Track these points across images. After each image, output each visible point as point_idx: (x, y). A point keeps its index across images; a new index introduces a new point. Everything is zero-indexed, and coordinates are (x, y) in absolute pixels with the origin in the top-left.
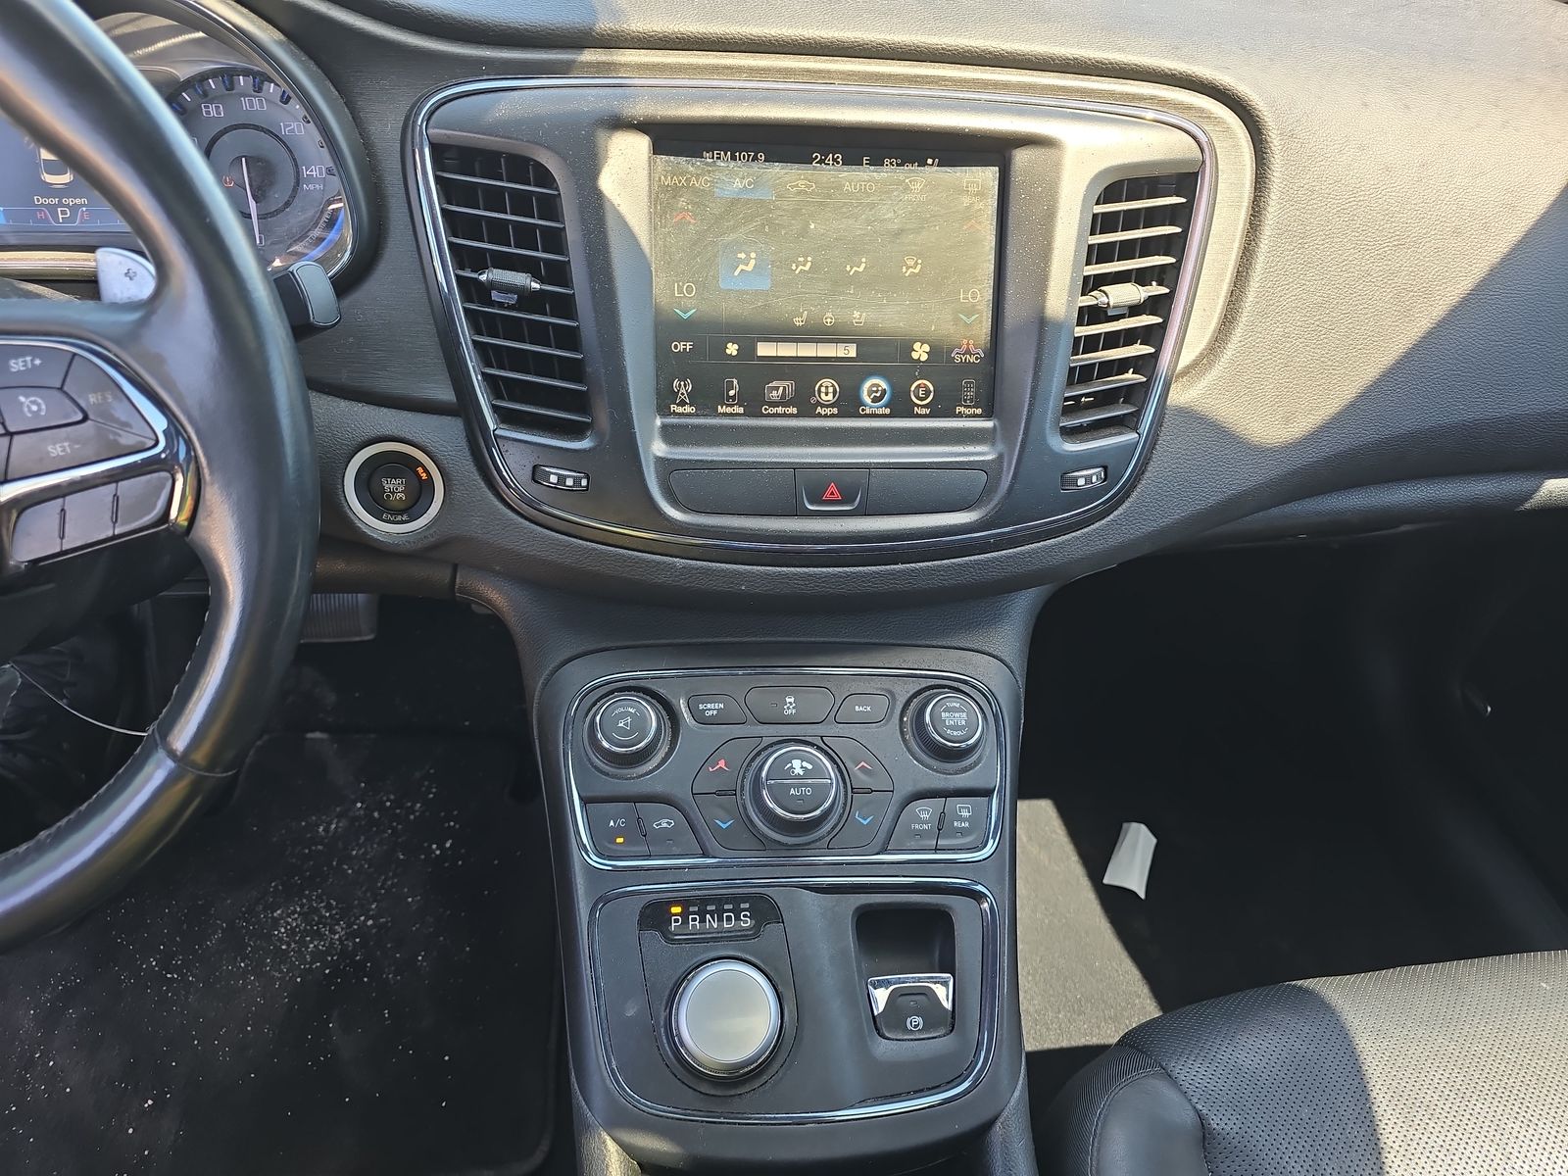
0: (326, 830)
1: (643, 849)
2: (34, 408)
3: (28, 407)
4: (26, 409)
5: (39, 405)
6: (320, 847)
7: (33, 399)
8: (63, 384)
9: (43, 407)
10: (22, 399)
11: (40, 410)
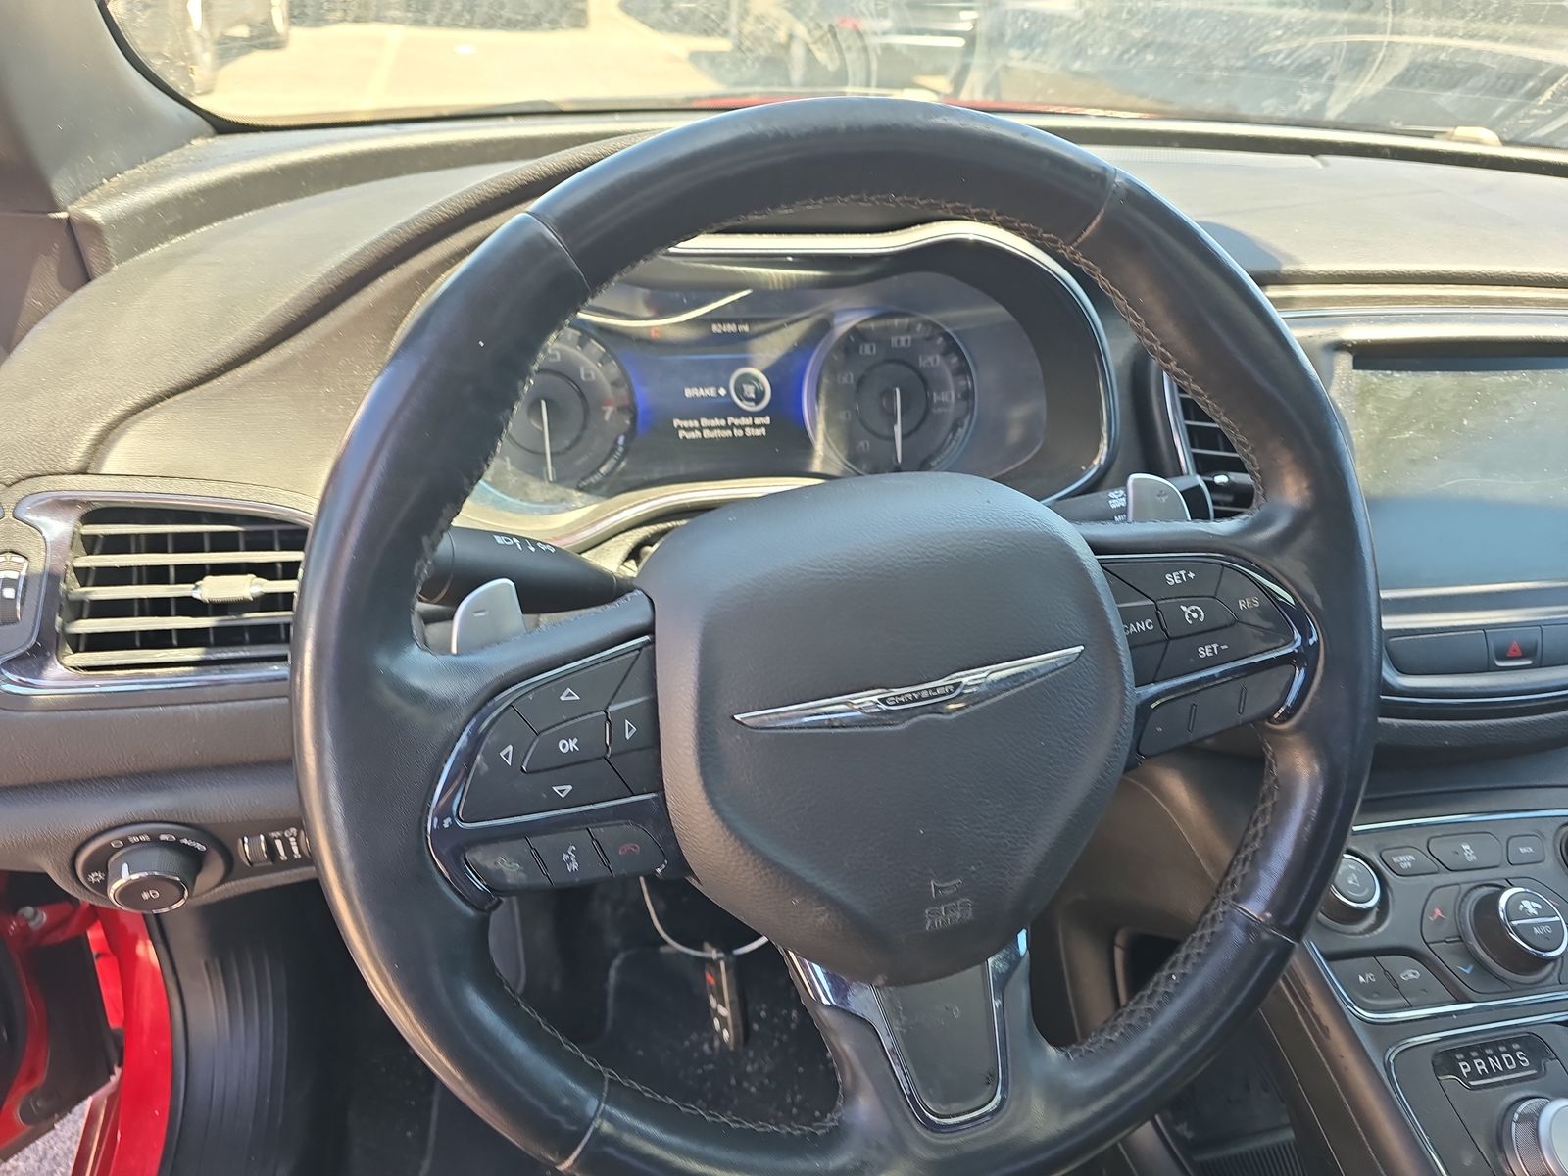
0: (712, 1047)
1: (1401, 1001)
2: (1195, 615)
3: (1189, 614)
4: (1187, 617)
5: (1198, 613)
6: (711, 1067)
7: (1193, 607)
8: (1216, 593)
9: (1202, 614)
10: (1184, 608)
11: (1199, 616)
